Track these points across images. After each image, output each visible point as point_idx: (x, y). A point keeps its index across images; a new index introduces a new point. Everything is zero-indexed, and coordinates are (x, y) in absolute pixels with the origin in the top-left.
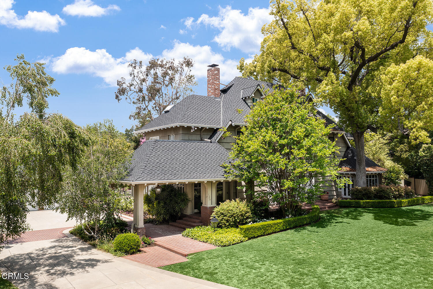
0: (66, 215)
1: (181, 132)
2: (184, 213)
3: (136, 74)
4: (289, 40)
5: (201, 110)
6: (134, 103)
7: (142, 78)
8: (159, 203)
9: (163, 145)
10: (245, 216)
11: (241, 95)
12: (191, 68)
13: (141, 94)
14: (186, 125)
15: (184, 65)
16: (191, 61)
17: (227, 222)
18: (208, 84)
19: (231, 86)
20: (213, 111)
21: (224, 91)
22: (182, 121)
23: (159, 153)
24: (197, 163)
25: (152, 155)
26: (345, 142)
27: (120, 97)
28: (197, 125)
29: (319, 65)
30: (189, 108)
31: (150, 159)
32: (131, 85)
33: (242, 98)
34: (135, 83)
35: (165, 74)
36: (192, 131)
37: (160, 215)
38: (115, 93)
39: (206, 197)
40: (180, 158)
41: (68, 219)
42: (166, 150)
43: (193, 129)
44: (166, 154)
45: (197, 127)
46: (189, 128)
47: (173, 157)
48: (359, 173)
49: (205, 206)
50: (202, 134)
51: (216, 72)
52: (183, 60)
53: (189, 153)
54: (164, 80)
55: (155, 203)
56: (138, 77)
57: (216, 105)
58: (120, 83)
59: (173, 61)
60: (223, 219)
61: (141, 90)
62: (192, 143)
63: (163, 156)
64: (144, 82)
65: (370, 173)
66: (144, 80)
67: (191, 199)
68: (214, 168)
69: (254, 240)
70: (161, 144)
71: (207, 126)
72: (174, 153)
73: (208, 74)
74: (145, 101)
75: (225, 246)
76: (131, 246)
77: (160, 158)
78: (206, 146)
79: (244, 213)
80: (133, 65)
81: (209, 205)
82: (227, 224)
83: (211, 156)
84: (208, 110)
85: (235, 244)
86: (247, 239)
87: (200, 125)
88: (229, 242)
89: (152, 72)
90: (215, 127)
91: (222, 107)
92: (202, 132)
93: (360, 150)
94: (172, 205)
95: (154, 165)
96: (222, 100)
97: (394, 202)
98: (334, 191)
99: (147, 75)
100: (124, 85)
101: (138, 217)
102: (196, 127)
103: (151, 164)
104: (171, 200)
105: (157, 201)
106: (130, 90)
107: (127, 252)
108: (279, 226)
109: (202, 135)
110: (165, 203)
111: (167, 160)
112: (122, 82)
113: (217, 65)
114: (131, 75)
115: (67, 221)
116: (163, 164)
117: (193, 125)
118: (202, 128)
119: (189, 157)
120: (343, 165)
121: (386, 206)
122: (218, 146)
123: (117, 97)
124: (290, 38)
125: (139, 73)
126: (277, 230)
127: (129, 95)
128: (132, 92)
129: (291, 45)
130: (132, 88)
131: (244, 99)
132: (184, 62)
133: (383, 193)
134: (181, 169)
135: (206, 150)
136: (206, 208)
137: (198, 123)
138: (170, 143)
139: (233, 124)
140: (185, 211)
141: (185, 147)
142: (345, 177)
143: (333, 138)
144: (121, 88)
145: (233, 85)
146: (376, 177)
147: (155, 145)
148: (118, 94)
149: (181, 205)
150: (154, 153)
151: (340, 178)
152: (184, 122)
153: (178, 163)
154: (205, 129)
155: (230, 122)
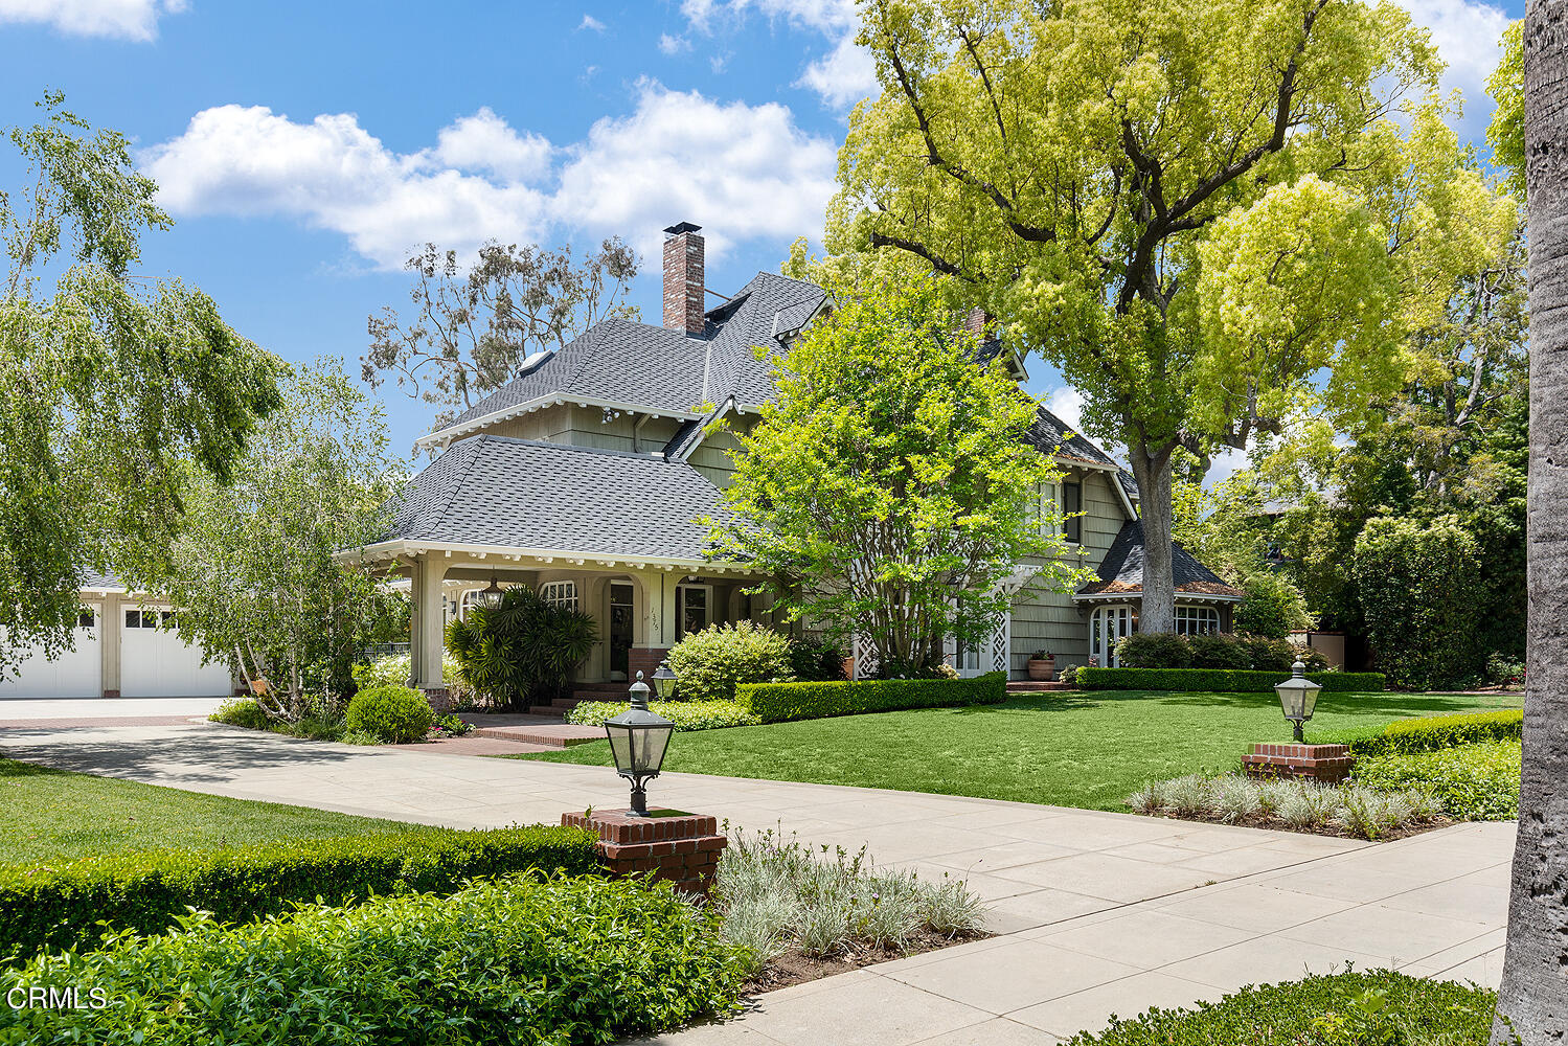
0: (196, 650)
1: (568, 425)
2: (578, 681)
3: (434, 298)
4: (920, 136)
5: (639, 363)
6: (428, 398)
7: (455, 307)
8: (497, 644)
9: (509, 454)
10: (762, 668)
11: (775, 326)
12: (630, 282)
13: (454, 366)
14: (583, 400)
15: (605, 269)
16: (628, 255)
17: (704, 685)
18: (666, 288)
19: (744, 299)
20: (678, 369)
21: (720, 316)
23: (494, 474)
24: (617, 514)
25: (470, 478)
26: (1118, 505)
27: (379, 375)
28: (620, 405)
29: (1014, 218)
31: (465, 489)
32: (418, 335)
33: (776, 337)
34: (432, 329)
35: (536, 298)
36: (604, 420)
37: (502, 683)
38: (361, 359)
39: (644, 619)
40: (562, 495)
41: (206, 660)
42: (516, 469)
43: (607, 415)
44: (515, 480)
45: (623, 412)
46: (594, 412)
47: (541, 489)
48: (1151, 593)
49: (641, 646)
50: (638, 436)
51: (692, 249)
52: (600, 250)
53: (593, 484)
54: (533, 319)
55: (483, 646)
56: (442, 306)
57: (690, 356)
58: (379, 326)
59: (566, 255)
60: (693, 674)
61: (451, 353)
62: (602, 457)
63: (508, 483)
64: (461, 321)
66: (462, 317)
67: (599, 636)
68: (671, 532)
70: (502, 450)
71: (656, 411)
72: (544, 479)
73: (667, 253)
74: (465, 391)
75: (689, 729)
76: (399, 718)
77: (496, 488)
78: (650, 470)
79: (756, 657)
80: (426, 264)
81: (653, 642)
82: (706, 689)
83: (665, 497)
84: (662, 365)
85: (722, 727)
86: (759, 718)
87: (631, 408)
89: (492, 287)
90: (682, 416)
91: (708, 361)
92: (638, 429)
93: (1153, 516)
94: (538, 653)
95: (476, 505)
96: (711, 342)
99: (474, 300)
100: (390, 331)
101: (427, 656)
102: (617, 410)
103: (467, 501)
104: (536, 637)
105: (490, 637)
106: (416, 353)
107: (387, 737)
109: (638, 439)
110: (517, 645)
111: (518, 494)
112: (386, 325)
113: (697, 228)
114: (416, 296)
115: (202, 665)
116: (508, 505)
117: (607, 404)
118: (639, 416)
119: (590, 494)
121: (1227, 687)
122: (690, 472)
123: (368, 372)
124: (925, 126)
125: (447, 292)
127: (409, 368)
128: (420, 359)
129: (928, 153)
130: (421, 344)
131: (780, 338)
132: (604, 259)
134: (562, 524)
135: (647, 479)
136: (645, 651)
137: (624, 400)
138: (531, 449)
139: (739, 408)
140: (580, 673)
141: (578, 465)
142: (1111, 613)
143: (1079, 486)
144: (382, 343)
145: (749, 295)
146: (1212, 615)
147: (483, 451)
148: (372, 364)
149: (567, 650)
150: (478, 472)
151: (1097, 615)
152: (578, 392)
153: (555, 509)
154: (646, 418)
155: (730, 402)
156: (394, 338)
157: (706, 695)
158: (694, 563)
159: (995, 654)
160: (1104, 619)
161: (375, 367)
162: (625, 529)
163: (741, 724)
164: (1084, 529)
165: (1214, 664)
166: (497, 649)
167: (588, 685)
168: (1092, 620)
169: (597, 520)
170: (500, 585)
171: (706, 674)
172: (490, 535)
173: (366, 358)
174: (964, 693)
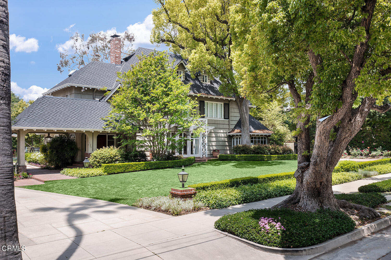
1: (73, 92)
2: (76, 161)
5: (97, 74)
8: (52, 151)
9: (51, 101)
14: (76, 85)
15: (126, 39)
19: (132, 55)
20: (109, 75)
21: (126, 59)
22: (73, 82)
23: (45, 107)
24: (81, 117)
25: (37, 108)
27: (62, 69)
28: (88, 86)
30: (85, 72)
31: (35, 111)
32: (74, 58)
34: (77, 56)
36: (82, 91)
38: (57, 64)
39: (88, 145)
40: (65, 112)
42: (52, 105)
43: (83, 89)
44: (51, 108)
45: (88, 88)
46: (81, 88)
47: (58, 111)
50: (94, 94)
51: (117, 42)
53: (75, 109)
56: (80, 50)
57: (115, 71)
58: (63, 55)
60: (95, 161)
61: (83, 63)
62: (79, 101)
63: (49, 109)
65: (256, 134)
69: (114, 175)
71: (99, 87)
72: (60, 108)
75: (84, 177)
77: (44, 111)
78: (94, 104)
79: (112, 156)
80: (75, 38)
81: (90, 151)
82: (98, 165)
86: (106, 173)
87: (91, 87)
88: (88, 175)
92: (94, 93)
96: (122, 67)
97: (264, 157)
98: (228, 150)
99: (88, 48)
100: (66, 57)
102: (86, 88)
106: (73, 63)
108: (140, 166)
110: (57, 152)
111: (51, 112)
112: (65, 55)
113: (119, 36)
114: (73, 47)
117: (83, 86)
118: (93, 89)
119: (73, 111)
120: (237, 128)
121: (257, 160)
123: (59, 68)
124: (166, 12)
125: (81, 46)
126: (137, 169)
129: (169, 19)
130: (75, 60)
132: (126, 37)
133: (260, 150)
134: (63, 120)
135: (93, 107)
136: (87, 154)
137: (89, 85)
138: (58, 99)
141: (72, 103)
142: (237, 138)
143: (229, 104)
144: (64, 60)
145: (134, 54)
146: (265, 139)
147: (43, 100)
148: (60, 66)
149: (69, 153)
150: (40, 106)
151: (234, 139)
152: (75, 83)
153: (62, 116)
154: (95, 90)
155: (120, 85)
156: (67, 59)
157: (99, 166)
158: (101, 130)
159: (203, 150)
160: (235, 140)
161: (61, 67)
162: (82, 121)
163: (100, 175)
164: (230, 115)
165: (258, 153)
166: (52, 152)
167: (77, 162)
168: (233, 140)
169: (74, 119)
170: (51, 135)
171: (98, 161)
172: (39, 124)
173: (59, 64)
174: (172, 164)
